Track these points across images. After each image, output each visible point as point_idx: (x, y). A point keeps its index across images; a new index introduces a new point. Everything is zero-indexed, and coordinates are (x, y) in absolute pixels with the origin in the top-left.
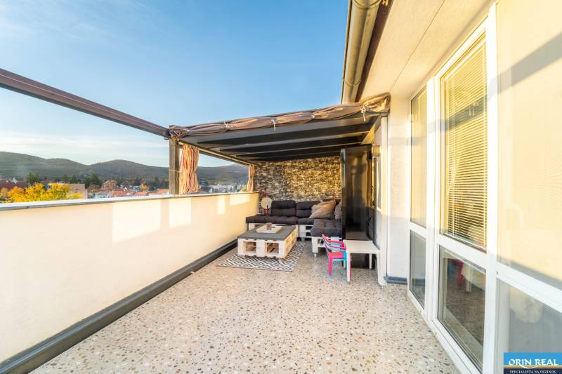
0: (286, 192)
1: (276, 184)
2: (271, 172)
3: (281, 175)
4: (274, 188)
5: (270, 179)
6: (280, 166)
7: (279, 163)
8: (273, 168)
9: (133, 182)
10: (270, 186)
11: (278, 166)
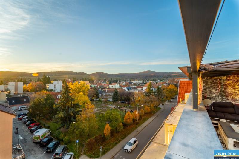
0: (222, 96)
1: (213, 91)
2: (209, 83)
3: (217, 85)
4: (212, 93)
5: (209, 88)
6: (216, 80)
7: (215, 78)
8: (210, 81)
9: (104, 80)
10: (208, 92)
11: (215, 79)
